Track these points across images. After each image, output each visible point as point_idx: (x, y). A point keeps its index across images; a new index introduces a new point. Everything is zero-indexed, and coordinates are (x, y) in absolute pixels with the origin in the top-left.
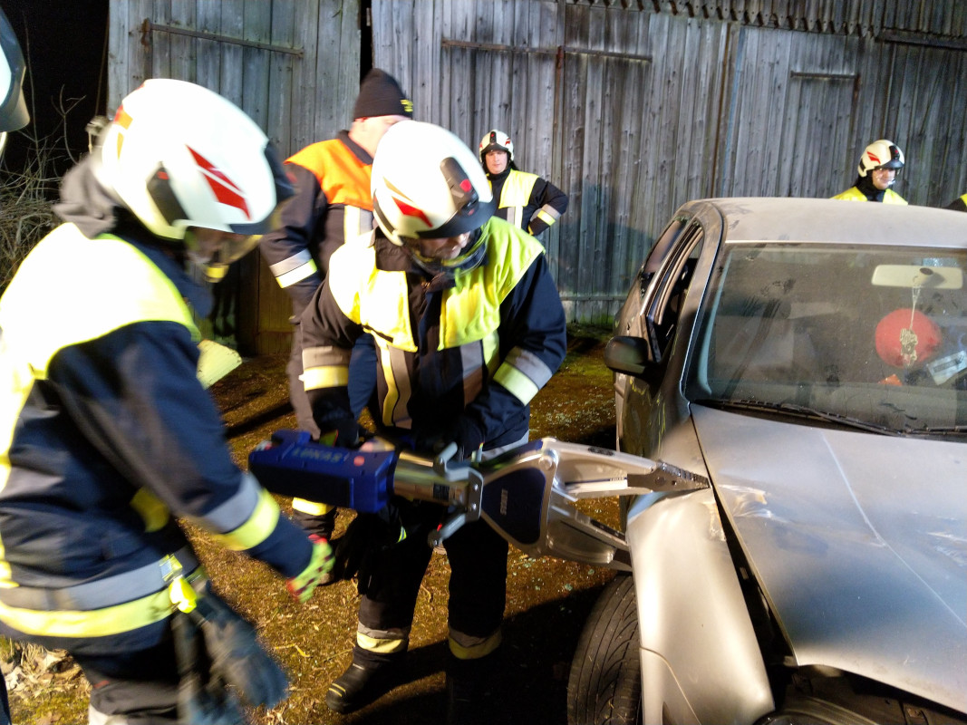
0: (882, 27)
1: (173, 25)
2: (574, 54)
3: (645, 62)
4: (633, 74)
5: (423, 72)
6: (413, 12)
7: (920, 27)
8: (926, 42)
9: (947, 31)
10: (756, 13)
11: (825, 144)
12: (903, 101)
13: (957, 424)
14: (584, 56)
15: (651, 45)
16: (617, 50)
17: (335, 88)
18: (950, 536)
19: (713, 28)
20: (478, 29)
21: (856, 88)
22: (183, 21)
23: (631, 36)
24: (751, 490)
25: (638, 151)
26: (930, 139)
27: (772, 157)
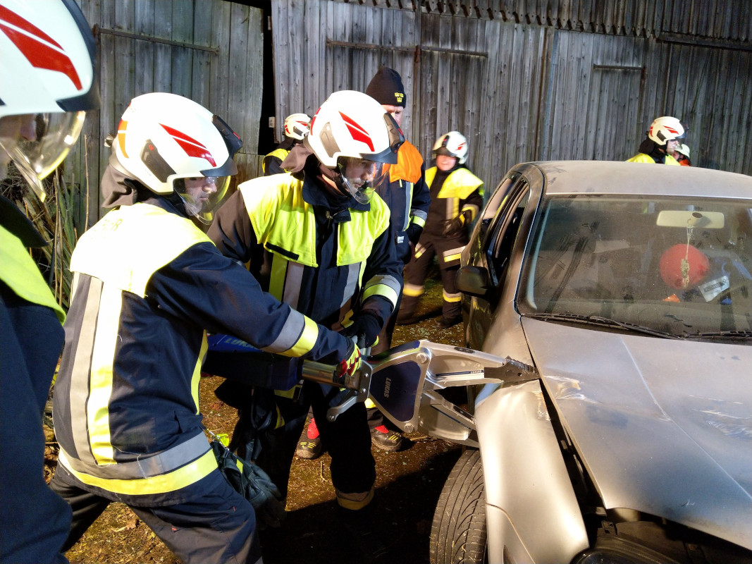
0: (662, 31)
1: (116, 30)
2: (428, 51)
3: (482, 58)
4: (474, 66)
5: (312, 66)
6: (304, 19)
7: (690, 31)
8: (696, 43)
9: (710, 34)
10: (567, 20)
11: (620, 120)
12: (678, 86)
13: (722, 330)
14: (436, 53)
15: (487, 44)
16: (461, 48)
17: (244, 78)
18: (718, 413)
19: (534, 32)
20: (354, 32)
21: (643, 77)
22: (125, 26)
23: (472, 37)
24: (569, 379)
25: (478, 126)
26: (699, 115)
27: (580, 130)
